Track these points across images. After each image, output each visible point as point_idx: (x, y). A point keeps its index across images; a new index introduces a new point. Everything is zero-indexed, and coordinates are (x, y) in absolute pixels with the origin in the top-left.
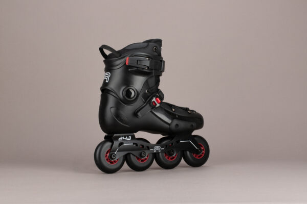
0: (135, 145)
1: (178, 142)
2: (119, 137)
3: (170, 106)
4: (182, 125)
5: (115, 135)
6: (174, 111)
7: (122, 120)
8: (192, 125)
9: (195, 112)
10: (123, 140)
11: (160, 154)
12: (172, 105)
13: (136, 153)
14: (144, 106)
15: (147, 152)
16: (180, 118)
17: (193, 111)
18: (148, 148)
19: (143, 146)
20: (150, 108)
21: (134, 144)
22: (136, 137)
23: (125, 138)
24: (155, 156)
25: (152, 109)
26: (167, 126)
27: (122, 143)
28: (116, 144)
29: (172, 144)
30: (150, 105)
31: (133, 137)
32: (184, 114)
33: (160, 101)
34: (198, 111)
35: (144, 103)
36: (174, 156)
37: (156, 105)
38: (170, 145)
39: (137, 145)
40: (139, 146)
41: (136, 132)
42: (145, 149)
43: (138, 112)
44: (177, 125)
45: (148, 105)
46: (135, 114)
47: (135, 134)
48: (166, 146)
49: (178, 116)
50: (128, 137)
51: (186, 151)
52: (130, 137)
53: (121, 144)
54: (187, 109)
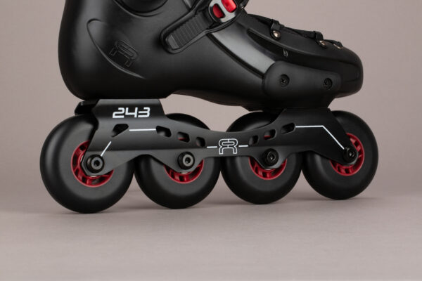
0: (162, 134)
1: (289, 127)
2: (115, 108)
3: (268, 23)
4: (301, 77)
5: (102, 102)
6: (278, 39)
7: (120, 59)
8: (329, 80)
9: (339, 44)
10: (126, 116)
11: (238, 160)
12: (272, 21)
13: (167, 156)
14: (187, 20)
15: (200, 154)
16: (295, 59)
17: (332, 42)
18: (203, 143)
19: (186, 137)
20: (204, 25)
21: (159, 129)
22: (167, 112)
23: (132, 110)
24: (224, 165)
25: (211, 27)
26: (258, 80)
27: (125, 127)
28: (105, 126)
29: (272, 132)
30: (205, 17)
31: (157, 111)
32: (305, 49)
33: (234, 6)
34: (350, 43)
35: (190, 10)
36: (276, 166)
37: (223, 15)
38: (267, 135)
39: (168, 132)
40: (175, 137)
41: (165, 96)
42: (195, 147)
43: (167, 35)
44: (285, 78)
45: (199, 15)
46: (160, 43)
47: (163, 101)
48: (255, 138)
49: (290, 52)
50: (141, 108)
51: (313, 153)
52: (149, 109)
53: (120, 128)
54: (315, 37)
